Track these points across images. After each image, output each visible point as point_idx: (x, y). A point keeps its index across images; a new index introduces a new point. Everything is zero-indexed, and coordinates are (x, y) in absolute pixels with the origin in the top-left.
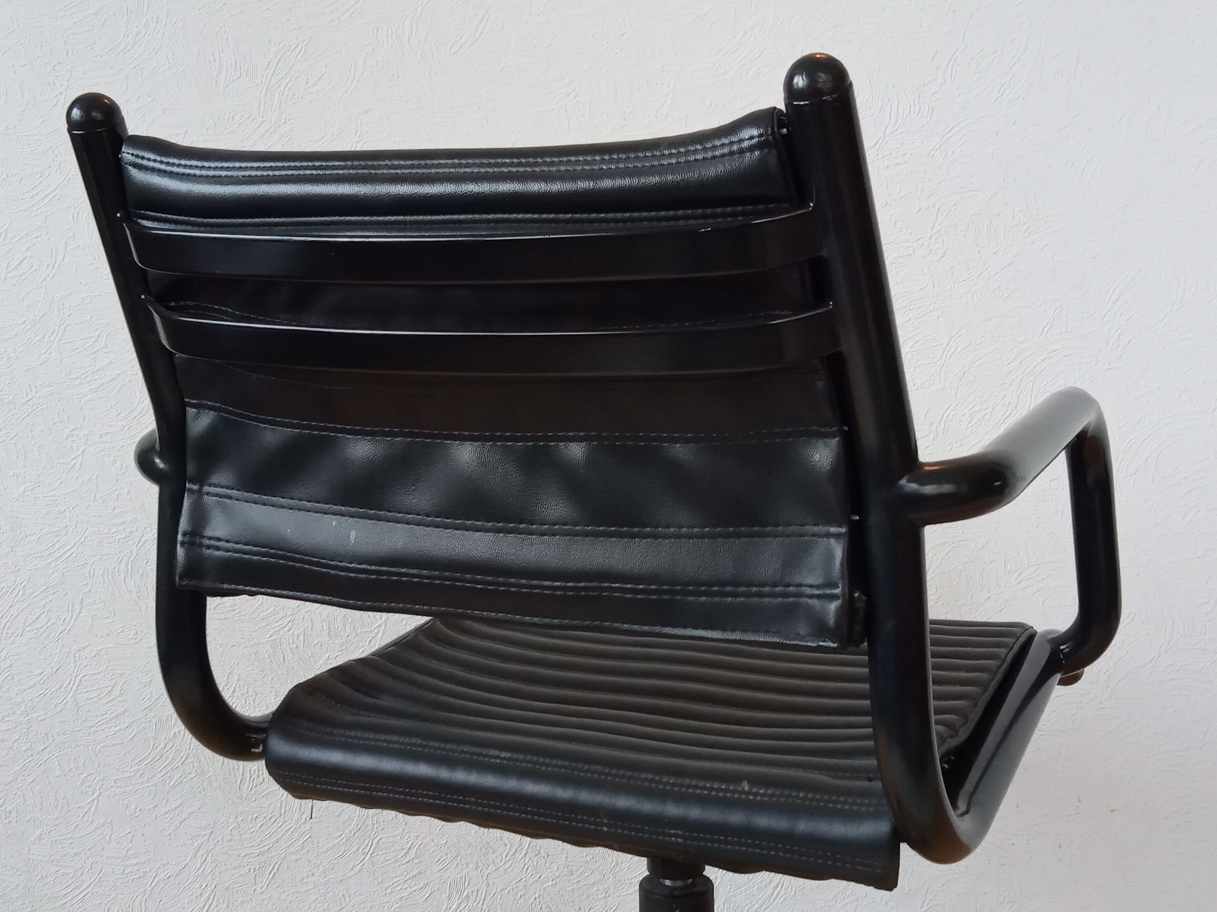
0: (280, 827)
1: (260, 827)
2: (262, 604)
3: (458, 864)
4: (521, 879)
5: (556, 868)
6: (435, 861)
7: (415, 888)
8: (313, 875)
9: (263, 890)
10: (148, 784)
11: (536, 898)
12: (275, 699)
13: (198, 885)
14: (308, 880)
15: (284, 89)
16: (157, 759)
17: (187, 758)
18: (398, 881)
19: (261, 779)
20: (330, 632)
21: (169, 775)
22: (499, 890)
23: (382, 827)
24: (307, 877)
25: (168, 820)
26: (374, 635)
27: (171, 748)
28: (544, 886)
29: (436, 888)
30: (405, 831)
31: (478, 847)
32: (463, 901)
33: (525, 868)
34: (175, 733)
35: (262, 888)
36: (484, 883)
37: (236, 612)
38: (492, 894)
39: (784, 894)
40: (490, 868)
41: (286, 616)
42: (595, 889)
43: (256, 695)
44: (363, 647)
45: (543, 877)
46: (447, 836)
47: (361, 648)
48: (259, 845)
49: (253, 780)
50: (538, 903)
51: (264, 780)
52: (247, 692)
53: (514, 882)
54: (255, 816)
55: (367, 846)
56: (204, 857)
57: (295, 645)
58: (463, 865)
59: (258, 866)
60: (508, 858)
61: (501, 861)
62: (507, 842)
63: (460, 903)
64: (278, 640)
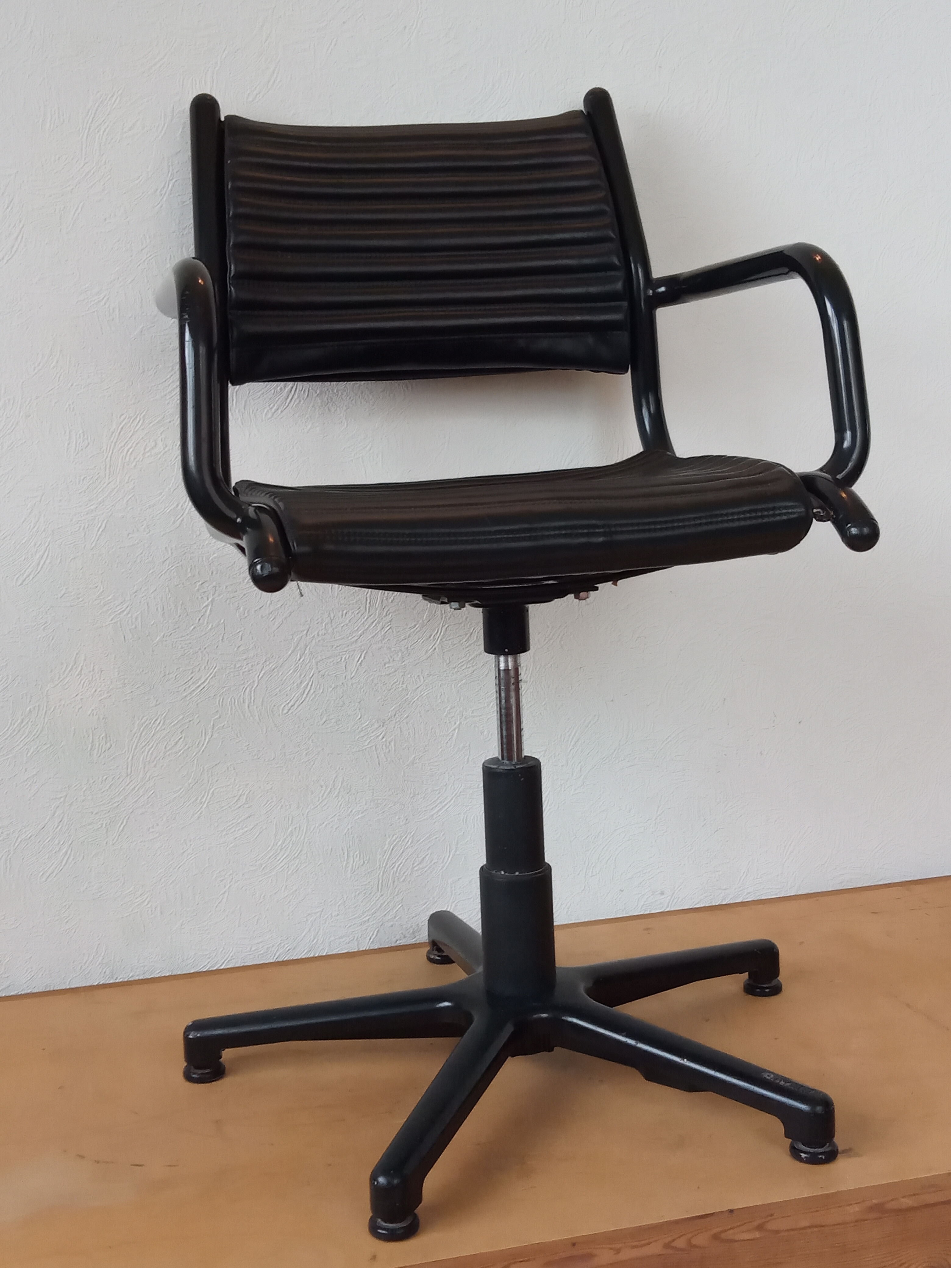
0: (127, 785)
1: (110, 787)
2: (103, 591)
3: (282, 806)
4: (336, 815)
5: (364, 802)
6: (263, 805)
7: (246, 829)
8: (158, 825)
9: (114, 842)
10: (8, 757)
11: (349, 829)
12: (119, 674)
13: (57, 842)
14: (153, 830)
15: (103, 134)
16: (15, 733)
17: (41, 731)
18: (232, 824)
19: (108, 745)
20: (164, 613)
21: (26, 747)
22: (317, 825)
23: (216, 779)
24: (153, 827)
25: (27, 787)
26: (202, 614)
27: (27, 723)
28: (355, 819)
29: (264, 828)
30: (236, 781)
31: (299, 790)
32: (287, 837)
33: (339, 805)
34: (30, 710)
35: (113, 840)
36: (305, 820)
37: (81, 599)
38: (312, 829)
39: (549, 809)
40: (309, 807)
41: (125, 601)
42: (397, 817)
43: (102, 671)
44: (193, 625)
45: (354, 811)
46: (271, 783)
47: (191, 626)
48: (109, 803)
49: (102, 746)
50: (350, 833)
51: (111, 746)
52: (93, 670)
53: (330, 817)
54: (105, 777)
55: (203, 796)
56: (61, 816)
57: (134, 626)
58: (286, 806)
59: (109, 821)
60: (324, 797)
61: (319, 800)
62: (323, 783)
63: (285, 839)
64: (119, 623)
